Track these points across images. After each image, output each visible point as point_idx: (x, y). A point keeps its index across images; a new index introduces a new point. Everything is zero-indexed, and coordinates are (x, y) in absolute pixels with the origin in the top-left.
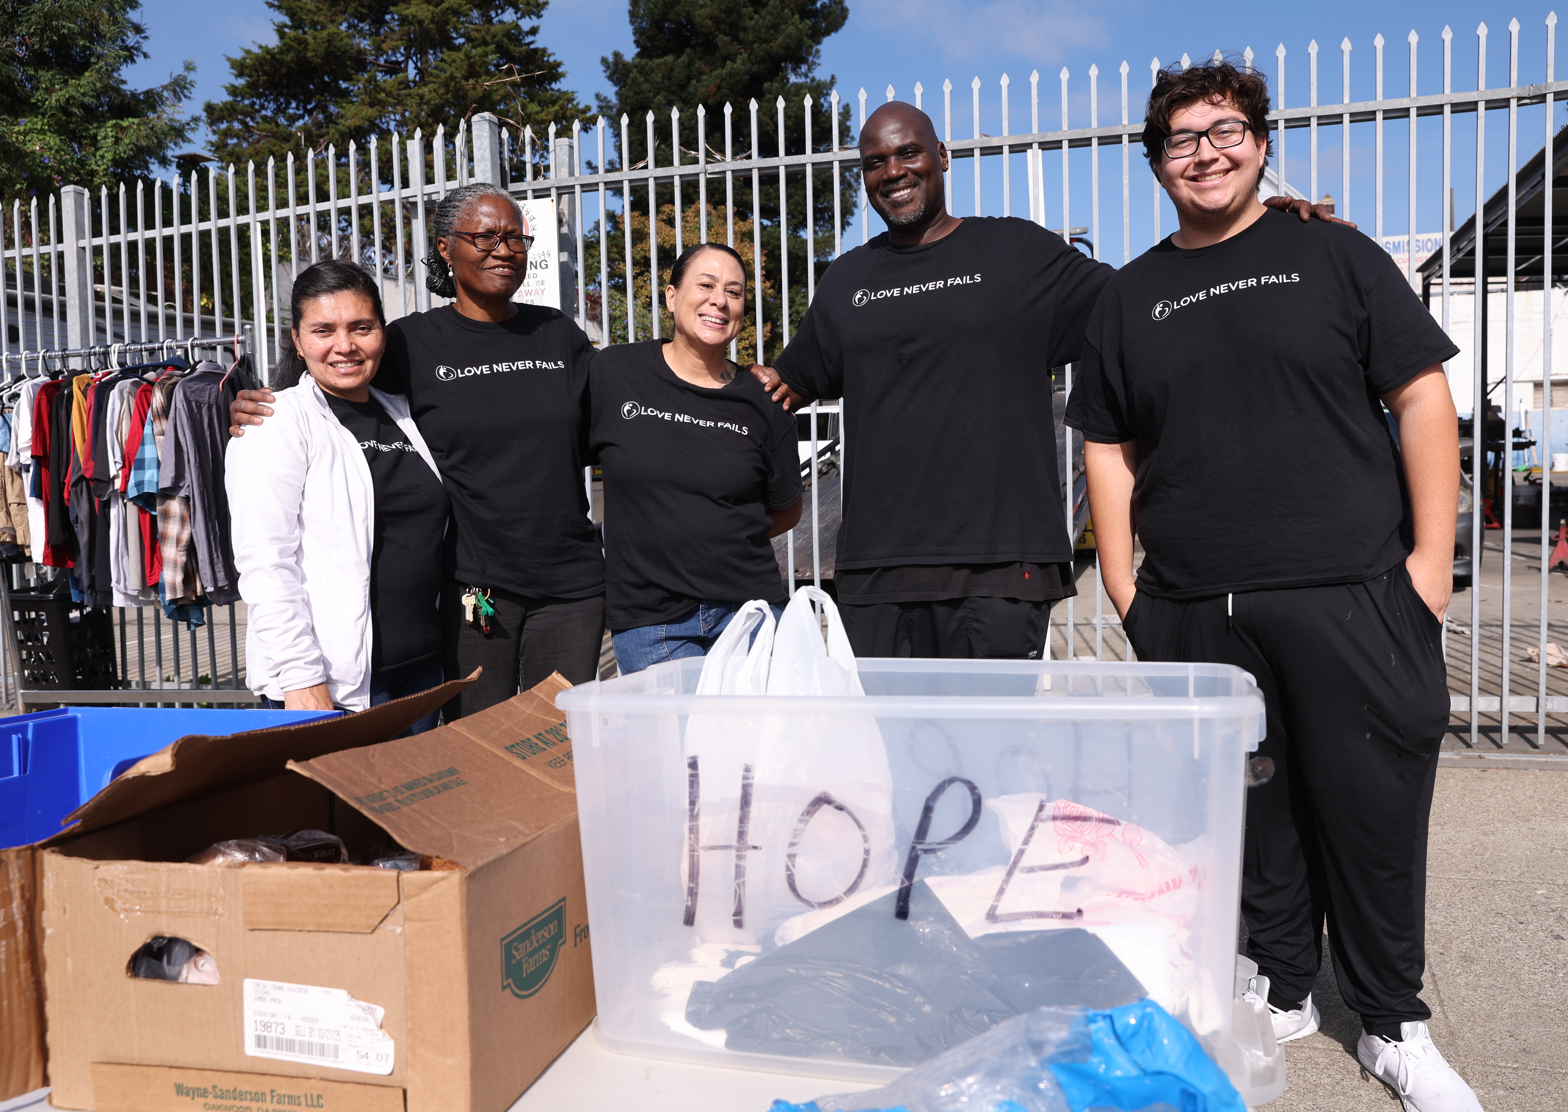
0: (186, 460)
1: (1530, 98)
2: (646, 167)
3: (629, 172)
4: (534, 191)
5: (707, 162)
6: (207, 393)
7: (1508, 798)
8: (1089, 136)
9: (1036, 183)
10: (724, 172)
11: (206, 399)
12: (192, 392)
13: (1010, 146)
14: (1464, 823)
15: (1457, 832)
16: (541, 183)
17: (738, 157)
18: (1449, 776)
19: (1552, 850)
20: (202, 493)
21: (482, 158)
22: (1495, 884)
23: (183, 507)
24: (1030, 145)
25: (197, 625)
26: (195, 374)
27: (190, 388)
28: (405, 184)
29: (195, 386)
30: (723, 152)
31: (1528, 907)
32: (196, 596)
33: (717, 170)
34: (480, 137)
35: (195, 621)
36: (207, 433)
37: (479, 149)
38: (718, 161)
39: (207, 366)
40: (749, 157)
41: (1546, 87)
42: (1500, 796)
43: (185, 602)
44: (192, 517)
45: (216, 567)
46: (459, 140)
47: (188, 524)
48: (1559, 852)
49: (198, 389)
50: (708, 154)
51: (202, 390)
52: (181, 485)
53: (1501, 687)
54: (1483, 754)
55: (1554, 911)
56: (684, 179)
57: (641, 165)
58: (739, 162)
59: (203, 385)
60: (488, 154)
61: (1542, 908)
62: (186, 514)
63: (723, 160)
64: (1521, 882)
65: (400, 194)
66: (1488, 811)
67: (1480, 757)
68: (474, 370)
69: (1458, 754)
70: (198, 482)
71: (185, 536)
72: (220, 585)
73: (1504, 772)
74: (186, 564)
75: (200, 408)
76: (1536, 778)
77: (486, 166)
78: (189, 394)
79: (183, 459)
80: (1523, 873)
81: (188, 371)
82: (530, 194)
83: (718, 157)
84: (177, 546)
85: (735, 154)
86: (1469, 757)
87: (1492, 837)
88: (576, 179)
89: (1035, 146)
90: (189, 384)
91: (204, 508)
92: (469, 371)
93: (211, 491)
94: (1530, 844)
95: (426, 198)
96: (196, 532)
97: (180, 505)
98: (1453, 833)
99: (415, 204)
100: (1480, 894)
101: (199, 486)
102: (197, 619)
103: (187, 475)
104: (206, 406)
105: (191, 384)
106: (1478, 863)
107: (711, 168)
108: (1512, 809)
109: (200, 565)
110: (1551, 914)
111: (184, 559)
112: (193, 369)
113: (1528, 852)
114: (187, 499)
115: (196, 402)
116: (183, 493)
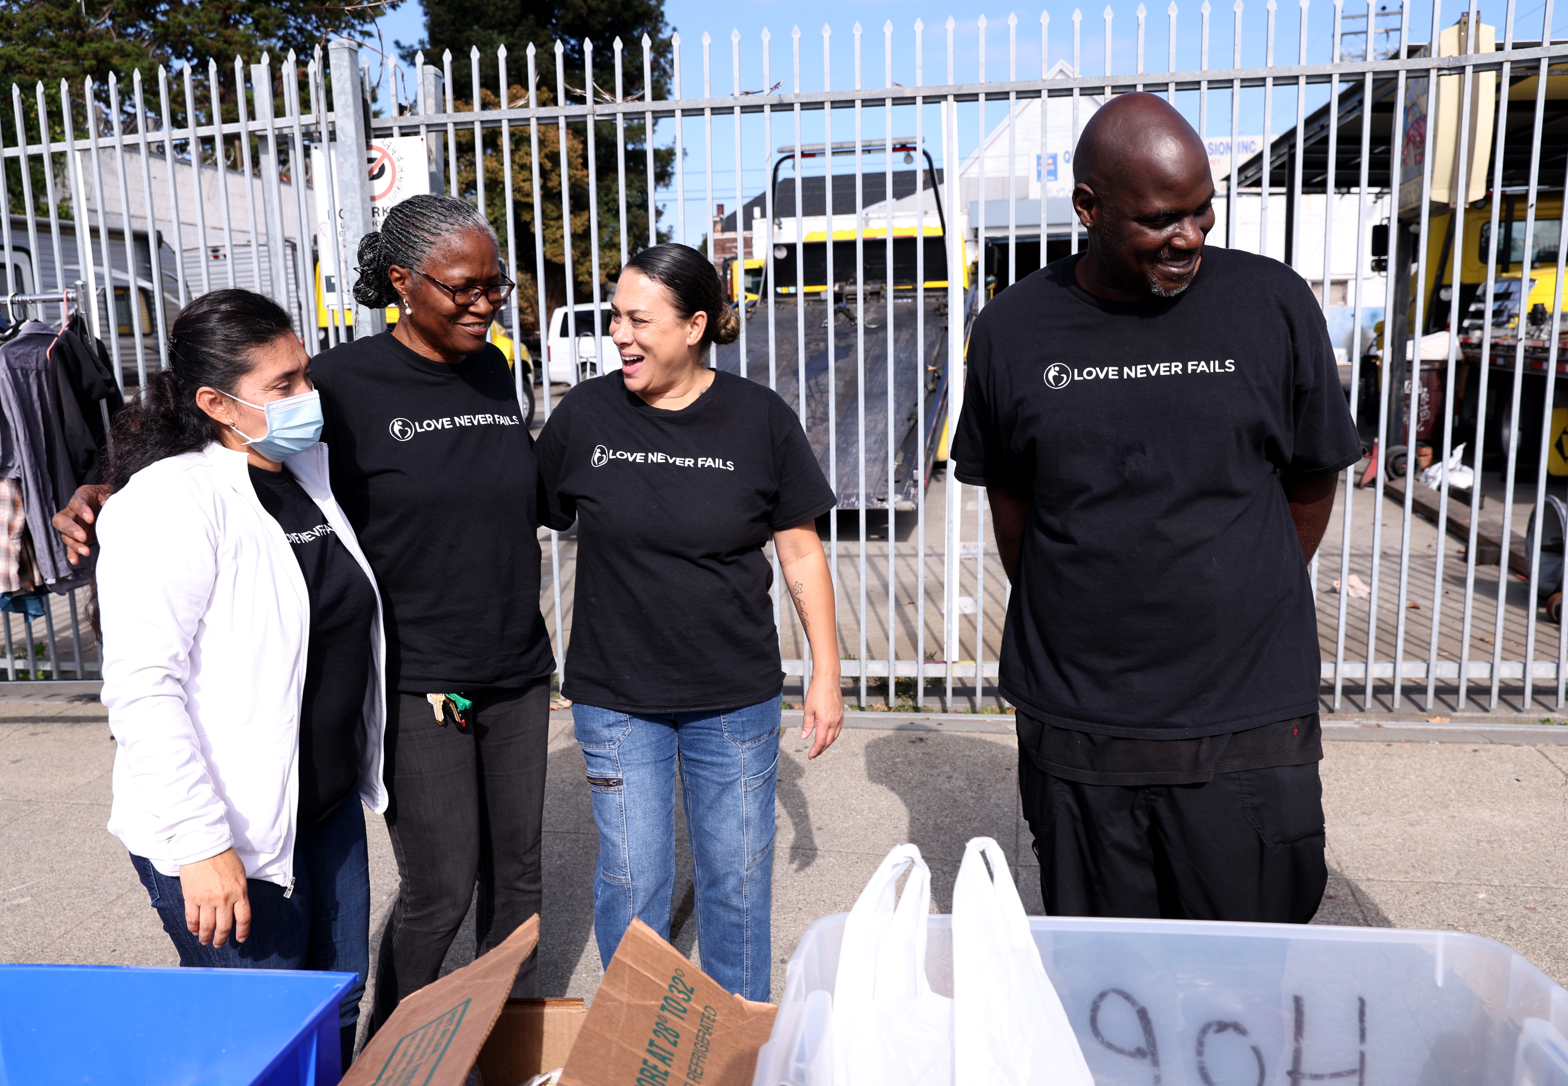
0: (14, 437)
1: (1449, 69)
2: (526, 106)
3: (508, 111)
4: (401, 128)
5: (596, 102)
6: (34, 358)
7: (1421, 779)
8: (1007, 90)
9: (950, 138)
10: (615, 114)
11: (33, 365)
12: (16, 358)
13: (924, 97)
14: (1388, 811)
15: (1385, 822)
16: (408, 119)
17: (629, 98)
18: (1358, 752)
19: (1478, 842)
20: (35, 475)
21: (343, 91)
22: (1436, 887)
23: (14, 490)
24: (945, 97)
25: (35, 616)
26: (19, 336)
27: (14, 353)
28: (252, 116)
29: (20, 351)
30: (612, 92)
31: (1475, 916)
32: (35, 587)
33: (607, 112)
34: (339, 67)
35: (34, 612)
36: (37, 405)
37: (339, 80)
38: (607, 102)
39: (32, 327)
40: (642, 98)
41: (1466, 60)
42: (1412, 777)
43: (22, 593)
44: (26, 500)
45: (56, 556)
46: (314, 67)
47: (20, 508)
48: (1485, 844)
49: (23, 354)
50: (596, 94)
51: (28, 355)
52: (10, 465)
53: (1368, 633)
54: (1382, 723)
55: (1500, 920)
56: (570, 120)
57: (521, 102)
58: (631, 104)
59: (28, 349)
60: (348, 87)
61: (1489, 917)
62: (18, 497)
63: (613, 101)
64: (1460, 884)
65: (247, 127)
66: (1406, 796)
67: (1379, 726)
68: (433, 423)
69: (1357, 723)
70: (30, 462)
71: (18, 523)
72: (62, 575)
73: (1407, 746)
74: (21, 553)
75: (26, 376)
76: (1440, 753)
77: (347, 100)
78: (12, 361)
79: (10, 435)
80: (1458, 873)
81: (10, 331)
82: (396, 131)
83: (607, 97)
84: (9, 534)
85: (626, 93)
86: (1368, 727)
87: (1418, 828)
88: (449, 117)
89: (951, 98)
90: (12, 349)
91: (38, 491)
92: (429, 425)
93: (45, 470)
94: (1456, 835)
95: (276, 132)
96: (31, 518)
97: (11, 487)
98: (1381, 824)
99: (264, 138)
100: (1426, 900)
101: (31, 467)
102: (36, 610)
103: (16, 454)
104: (34, 373)
105: (15, 349)
106: (1413, 861)
107: (599, 109)
108: (1428, 792)
109: (37, 554)
110: (1499, 924)
111: (18, 547)
112: (16, 330)
113: (1456, 846)
114: (17, 482)
115: (22, 369)
116: (13, 474)
